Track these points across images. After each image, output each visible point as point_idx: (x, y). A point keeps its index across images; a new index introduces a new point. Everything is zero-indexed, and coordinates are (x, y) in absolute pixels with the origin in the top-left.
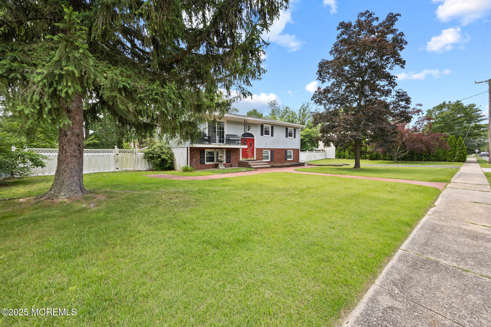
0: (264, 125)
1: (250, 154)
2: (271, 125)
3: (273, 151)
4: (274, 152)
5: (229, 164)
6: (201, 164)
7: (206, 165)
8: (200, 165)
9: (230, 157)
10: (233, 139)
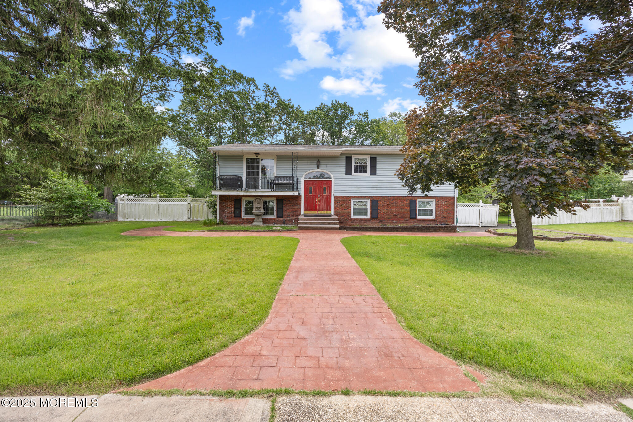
0: (353, 156)
1: (323, 205)
2: (369, 156)
3: (377, 201)
4: (380, 203)
5: (281, 219)
6: (235, 217)
7: (244, 219)
8: (234, 219)
9: (282, 209)
10: (285, 182)
